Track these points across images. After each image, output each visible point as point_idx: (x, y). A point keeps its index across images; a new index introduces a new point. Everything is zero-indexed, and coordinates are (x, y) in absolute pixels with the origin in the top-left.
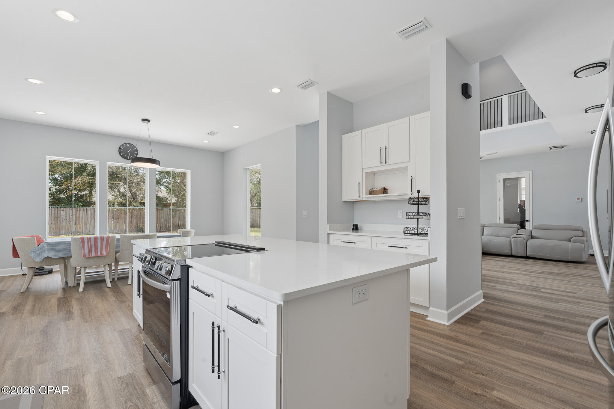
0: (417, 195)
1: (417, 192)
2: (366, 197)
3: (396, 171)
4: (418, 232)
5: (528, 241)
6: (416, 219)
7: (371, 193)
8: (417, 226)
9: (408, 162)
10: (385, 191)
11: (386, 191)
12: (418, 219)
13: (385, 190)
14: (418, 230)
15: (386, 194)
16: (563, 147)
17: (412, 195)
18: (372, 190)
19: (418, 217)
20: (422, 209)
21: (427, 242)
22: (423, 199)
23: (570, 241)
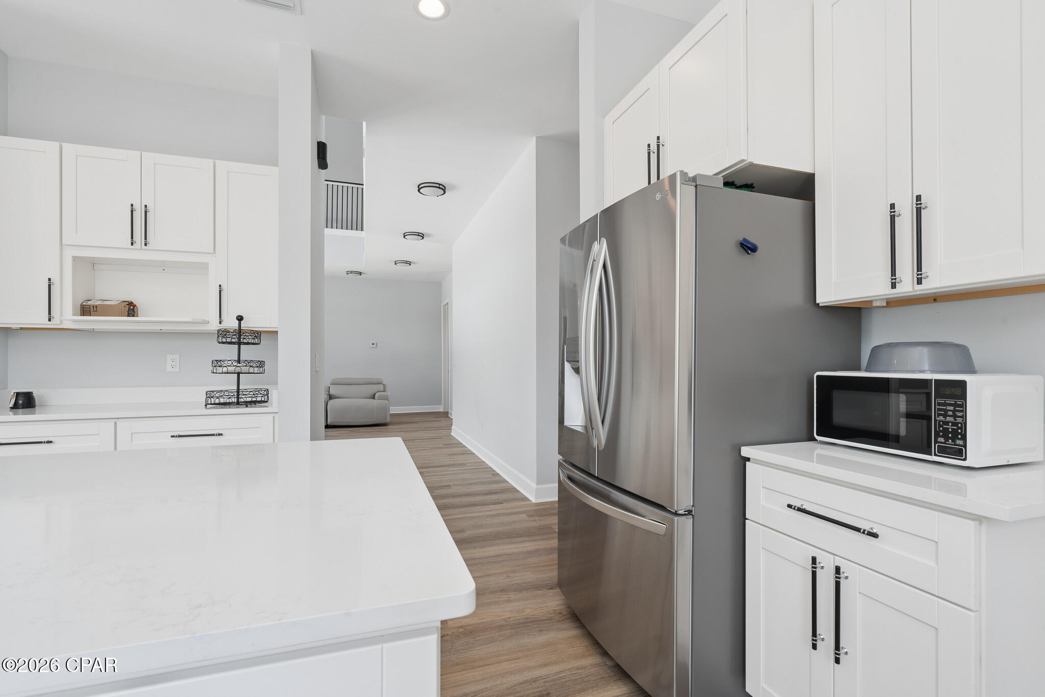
0: (238, 326)
1: (237, 319)
2: (75, 321)
3: (163, 266)
4: (238, 398)
5: (328, 403)
6: (235, 373)
7: (86, 310)
8: (236, 388)
9: (211, 253)
10: (131, 309)
11: (133, 310)
12: (239, 374)
13: (132, 307)
14: (238, 395)
15: (133, 316)
16: (360, 273)
17: (220, 323)
18: (89, 303)
19: (238, 370)
20: (248, 353)
21: (271, 417)
22: (254, 333)
23: (373, 397)
